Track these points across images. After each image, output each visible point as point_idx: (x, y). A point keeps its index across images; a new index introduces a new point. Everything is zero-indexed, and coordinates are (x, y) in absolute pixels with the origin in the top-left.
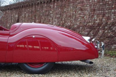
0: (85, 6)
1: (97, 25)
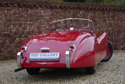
1: (13, 34)
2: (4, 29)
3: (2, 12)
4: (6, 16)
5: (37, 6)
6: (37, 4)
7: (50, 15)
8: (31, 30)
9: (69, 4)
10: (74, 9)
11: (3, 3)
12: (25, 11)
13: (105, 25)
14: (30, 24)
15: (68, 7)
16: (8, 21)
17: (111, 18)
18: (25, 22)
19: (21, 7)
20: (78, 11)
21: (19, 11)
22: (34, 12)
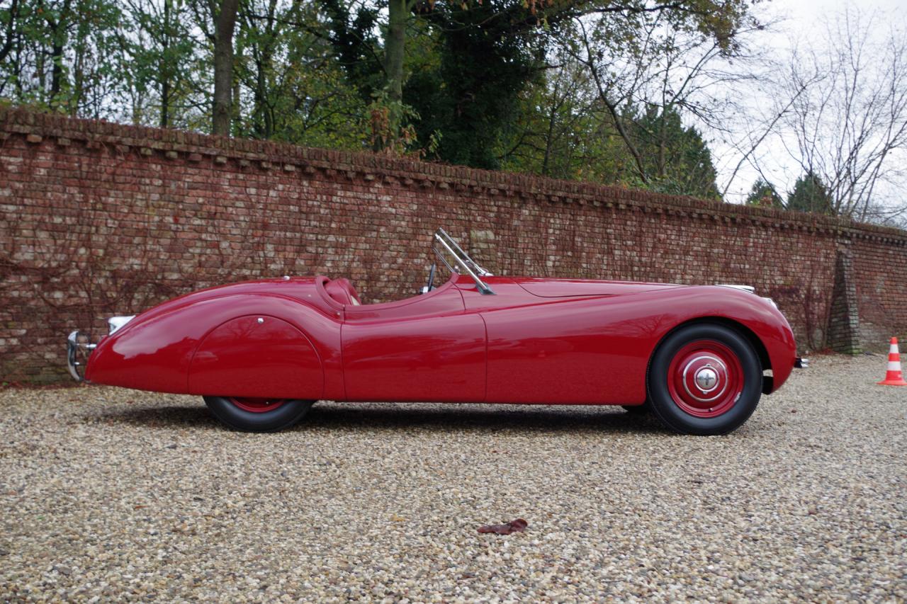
2: (242, 259)
3: (239, 193)
4: (251, 207)
5: (370, 177)
6: (367, 170)
7: (412, 215)
8: (341, 270)
9: (486, 176)
10: (501, 198)
11: (246, 158)
12: (322, 194)
13: (607, 265)
14: (337, 246)
15: (480, 190)
16: (256, 228)
17: (632, 240)
18: (319, 237)
19: (309, 177)
20: (516, 205)
21: (299, 193)
22: (354, 198)
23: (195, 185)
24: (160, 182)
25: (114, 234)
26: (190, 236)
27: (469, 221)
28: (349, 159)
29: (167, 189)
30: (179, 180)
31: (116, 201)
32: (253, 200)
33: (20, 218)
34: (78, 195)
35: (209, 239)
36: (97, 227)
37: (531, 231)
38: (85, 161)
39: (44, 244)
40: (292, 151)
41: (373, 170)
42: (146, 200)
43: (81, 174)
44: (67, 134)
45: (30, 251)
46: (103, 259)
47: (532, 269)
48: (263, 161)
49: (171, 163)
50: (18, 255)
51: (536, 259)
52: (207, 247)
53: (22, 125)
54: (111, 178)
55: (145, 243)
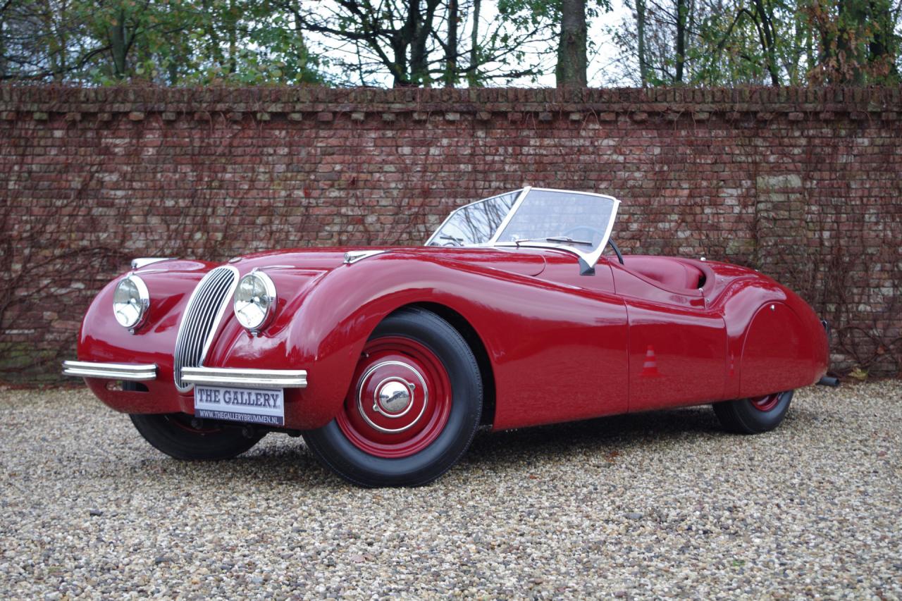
0: (372, 168)
2: (396, 235)
3: (389, 155)
4: (404, 170)
5: (575, 117)
6: (569, 107)
7: (653, 162)
10: (810, 124)
11: (389, 111)
12: (506, 146)
16: (412, 197)
19: (485, 125)
20: (843, 133)
21: (472, 147)
22: (555, 146)
23: (329, 149)
24: (286, 150)
25: (233, 215)
26: (326, 211)
27: (754, 163)
28: (540, 97)
29: (295, 158)
30: (309, 146)
31: (234, 177)
32: (408, 162)
33: (130, 203)
34: (191, 174)
35: (350, 213)
36: (214, 208)
37: (874, 169)
38: (197, 135)
39: (156, 232)
40: (454, 95)
41: (579, 107)
42: (269, 172)
43: (193, 150)
44: (171, 107)
45: (141, 238)
46: (222, 244)
47: (880, 227)
48: (413, 112)
49: (299, 126)
50: (129, 244)
51: (887, 212)
52: (348, 223)
53: (122, 103)
54: (227, 151)
55: (271, 222)
